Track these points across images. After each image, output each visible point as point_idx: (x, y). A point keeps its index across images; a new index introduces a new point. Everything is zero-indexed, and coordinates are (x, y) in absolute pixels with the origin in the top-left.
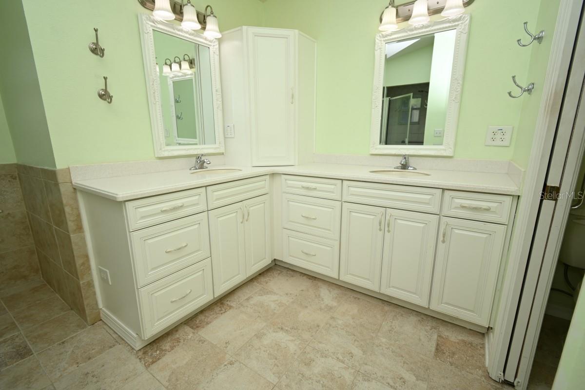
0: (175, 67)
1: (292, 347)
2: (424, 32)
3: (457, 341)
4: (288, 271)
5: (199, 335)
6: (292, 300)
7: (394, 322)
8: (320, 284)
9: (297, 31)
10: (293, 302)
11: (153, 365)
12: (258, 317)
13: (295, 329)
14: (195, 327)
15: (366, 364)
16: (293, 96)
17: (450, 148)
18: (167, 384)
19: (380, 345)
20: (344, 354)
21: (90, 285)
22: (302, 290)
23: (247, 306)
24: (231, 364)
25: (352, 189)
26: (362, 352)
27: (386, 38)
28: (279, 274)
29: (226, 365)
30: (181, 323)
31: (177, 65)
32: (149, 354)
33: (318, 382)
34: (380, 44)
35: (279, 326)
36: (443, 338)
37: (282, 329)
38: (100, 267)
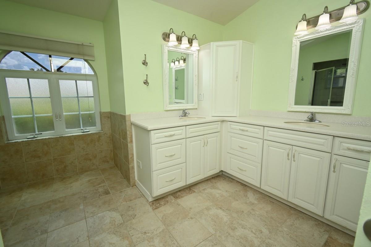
0: (177, 63)
1: (225, 219)
2: (328, 33)
3: (344, 243)
4: (229, 179)
5: (177, 202)
6: (229, 195)
7: (295, 221)
8: (248, 189)
9: (241, 41)
10: (230, 196)
11: (156, 210)
12: (208, 199)
13: (228, 210)
14: (176, 197)
15: (270, 239)
16: (237, 77)
17: (349, 109)
18: (161, 219)
19: (282, 232)
20: (256, 230)
21: (133, 168)
22: (236, 191)
23: (203, 193)
24: (191, 219)
25: (270, 132)
26: (268, 232)
27: (300, 39)
28: (224, 179)
29: (189, 218)
30: (170, 194)
31: (178, 62)
32: (155, 205)
33: (238, 240)
34: (295, 43)
35: (219, 206)
36: (332, 238)
37: (221, 208)
38: (137, 160)
